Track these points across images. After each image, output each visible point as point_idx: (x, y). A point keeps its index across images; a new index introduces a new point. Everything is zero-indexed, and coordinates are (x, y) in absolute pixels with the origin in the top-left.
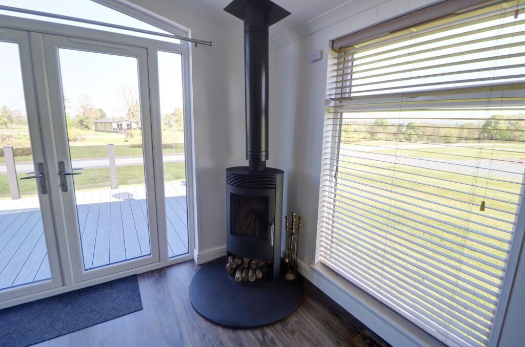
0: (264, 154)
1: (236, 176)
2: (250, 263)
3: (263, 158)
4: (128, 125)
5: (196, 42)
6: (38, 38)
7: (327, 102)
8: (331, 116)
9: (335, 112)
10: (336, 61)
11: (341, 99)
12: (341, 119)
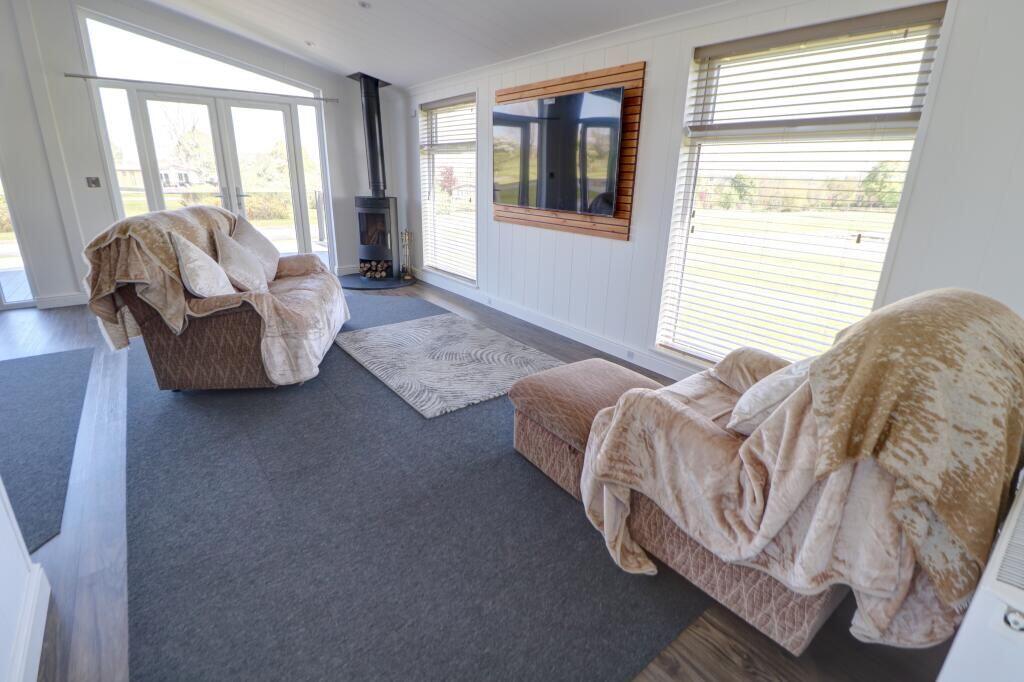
0: (382, 184)
1: (363, 202)
2: (376, 266)
3: (382, 188)
4: (180, 176)
5: (325, 100)
6: (221, 102)
7: (422, 147)
8: (426, 157)
9: (429, 154)
10: (425, 118)
11: (432, 145)
12: (433, 158)
